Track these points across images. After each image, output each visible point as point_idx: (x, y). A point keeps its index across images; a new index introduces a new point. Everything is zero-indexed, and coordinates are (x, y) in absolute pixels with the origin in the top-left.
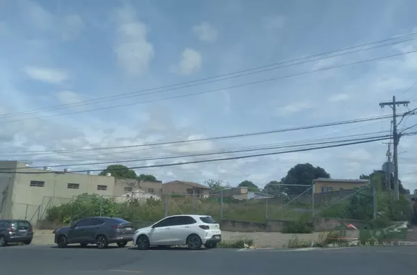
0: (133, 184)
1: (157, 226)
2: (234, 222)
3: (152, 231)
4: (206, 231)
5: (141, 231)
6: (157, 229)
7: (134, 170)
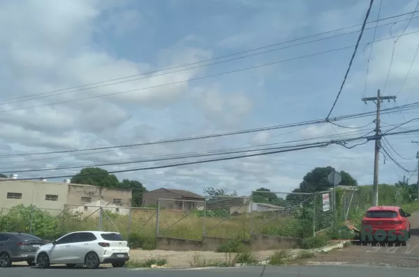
0: (93, 193)
1: (58, 243)
2: (169, 240)
3: (53, 247)
4: (105, 248)
5: (46, 248)
6: (58, 246)
7: (115, 174)
